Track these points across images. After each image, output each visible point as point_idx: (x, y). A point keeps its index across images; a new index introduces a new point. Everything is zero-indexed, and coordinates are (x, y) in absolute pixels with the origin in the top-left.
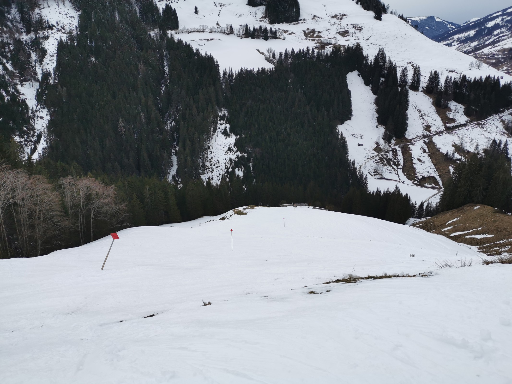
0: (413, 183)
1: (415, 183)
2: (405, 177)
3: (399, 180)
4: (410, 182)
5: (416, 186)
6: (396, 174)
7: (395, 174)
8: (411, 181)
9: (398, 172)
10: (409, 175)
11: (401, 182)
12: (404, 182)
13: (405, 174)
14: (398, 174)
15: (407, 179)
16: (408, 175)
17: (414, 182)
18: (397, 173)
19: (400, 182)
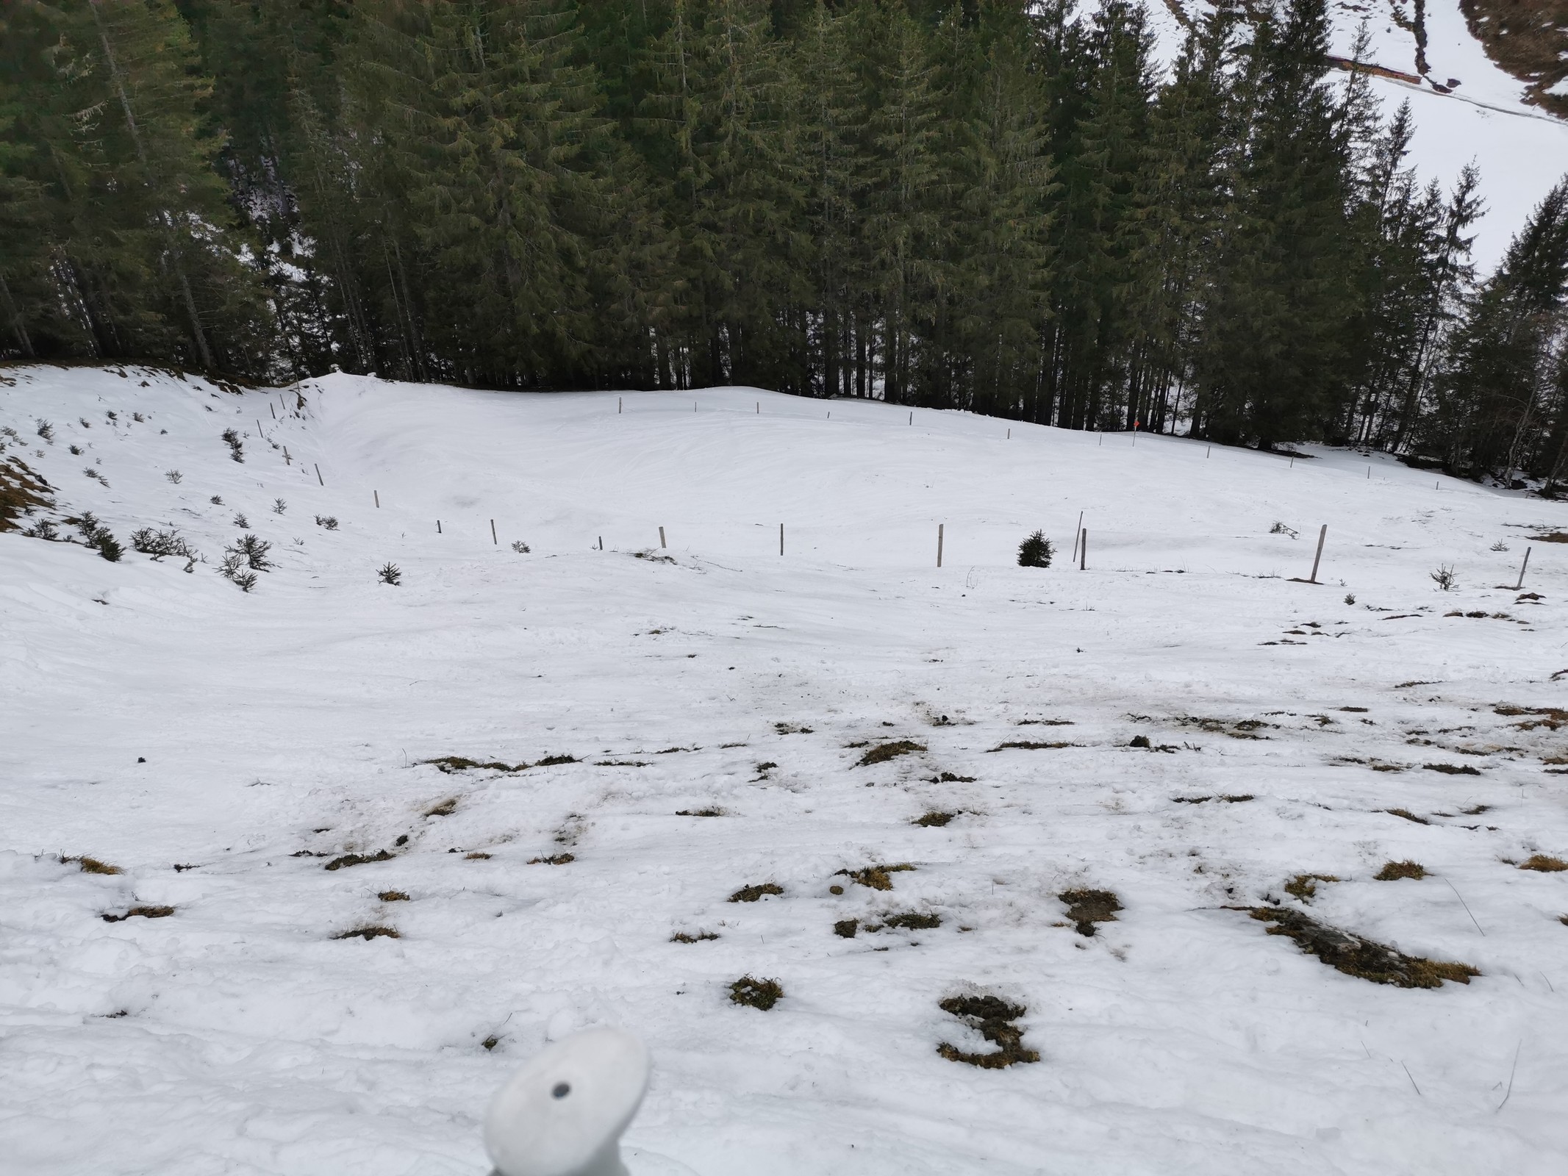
0: (1536, 97)
1: (1547, 91)
2: (1479, 44)
3: (1413, 70)
4: (1511, 87)
5: (1553, 116)
6: (1400, 25)
7: (1394, 26)
8: (1521, 76)
9: (1425, 11)
10: (1517, 29)
11: (1425, 84)
12: (1453, 83)
13: (1479, 25)
14: (1418, 28)
15: (1491, 63)
16: (1502, 26)
17: (1541, 87)
18: (1411, 17)
19: (1417, 80)
